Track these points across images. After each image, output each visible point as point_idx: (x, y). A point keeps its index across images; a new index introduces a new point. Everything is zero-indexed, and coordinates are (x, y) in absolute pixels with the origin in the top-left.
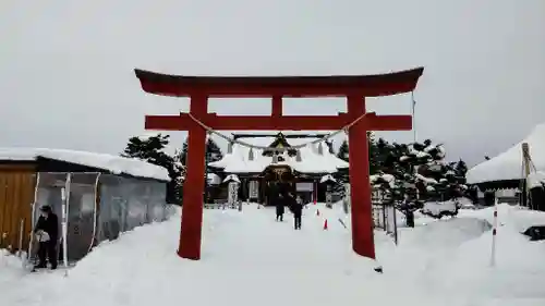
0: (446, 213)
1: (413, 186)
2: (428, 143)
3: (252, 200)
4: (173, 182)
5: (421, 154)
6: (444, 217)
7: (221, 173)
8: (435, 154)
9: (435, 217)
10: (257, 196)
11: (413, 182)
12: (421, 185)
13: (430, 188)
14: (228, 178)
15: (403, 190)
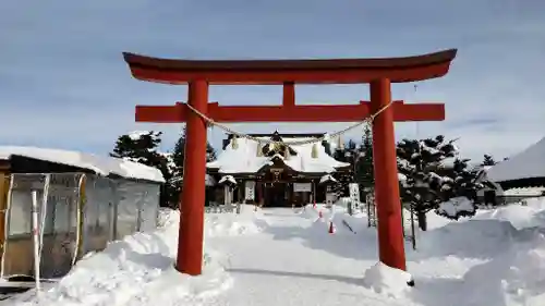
0: (464, 213)
1: (426, 185)
2: (440, 139)
3: (249, 202)
4: (167, 184)
5: (433, 151)
6: (461, 218)
7: (215, 173)
8: (448, 150)
9: (451, 217)
10: (253, 197)
11: (427, 180)
12: (435, 184)
13: (445, 187)
14: (224, 179)
15: (415, 190)
